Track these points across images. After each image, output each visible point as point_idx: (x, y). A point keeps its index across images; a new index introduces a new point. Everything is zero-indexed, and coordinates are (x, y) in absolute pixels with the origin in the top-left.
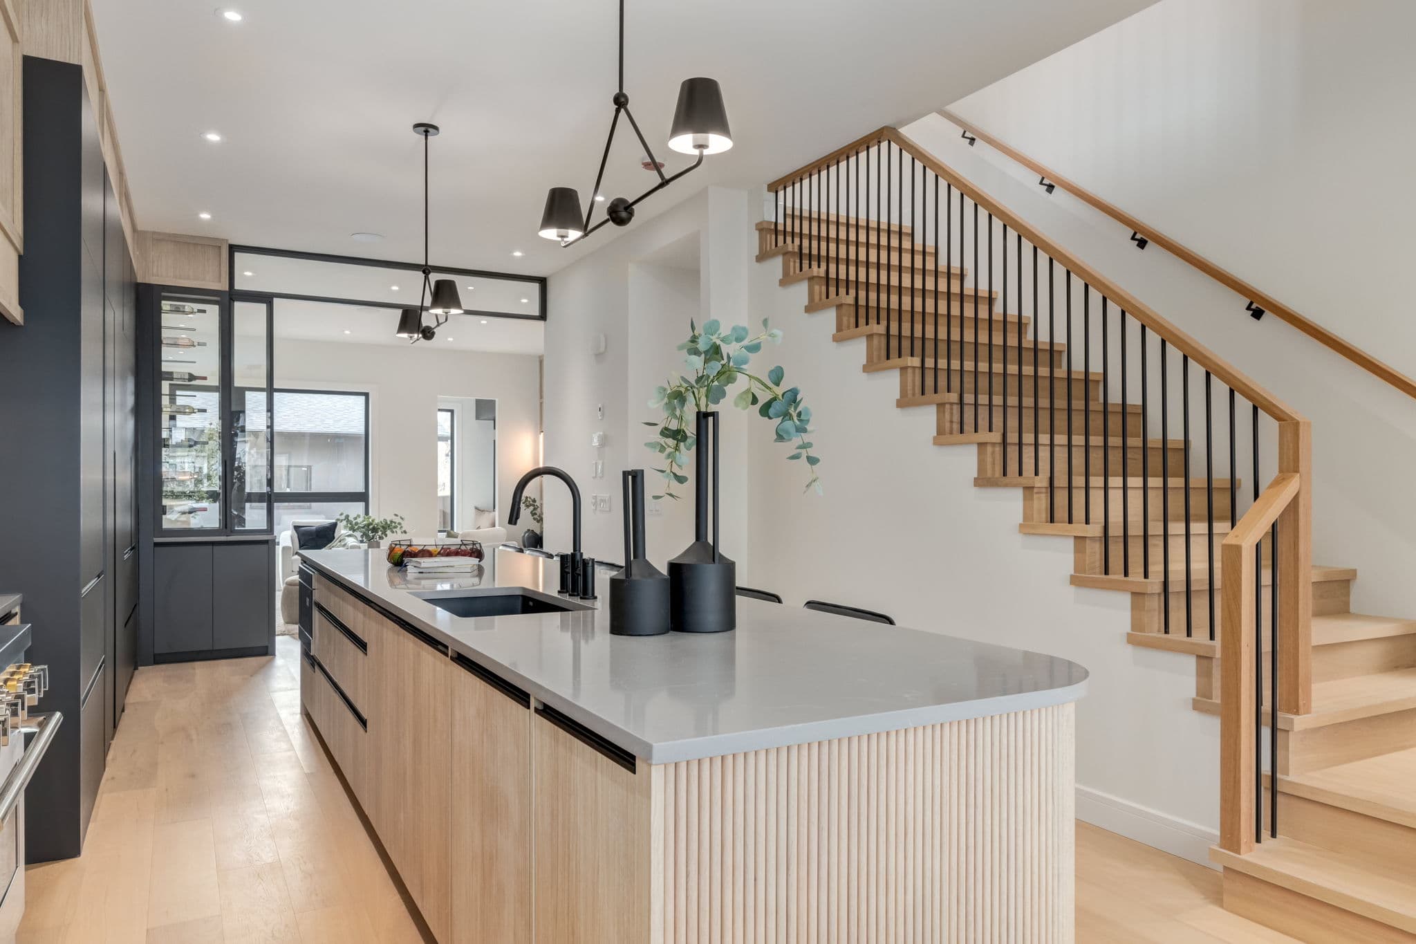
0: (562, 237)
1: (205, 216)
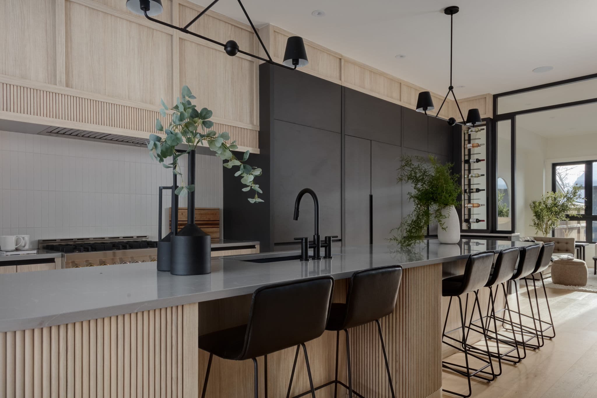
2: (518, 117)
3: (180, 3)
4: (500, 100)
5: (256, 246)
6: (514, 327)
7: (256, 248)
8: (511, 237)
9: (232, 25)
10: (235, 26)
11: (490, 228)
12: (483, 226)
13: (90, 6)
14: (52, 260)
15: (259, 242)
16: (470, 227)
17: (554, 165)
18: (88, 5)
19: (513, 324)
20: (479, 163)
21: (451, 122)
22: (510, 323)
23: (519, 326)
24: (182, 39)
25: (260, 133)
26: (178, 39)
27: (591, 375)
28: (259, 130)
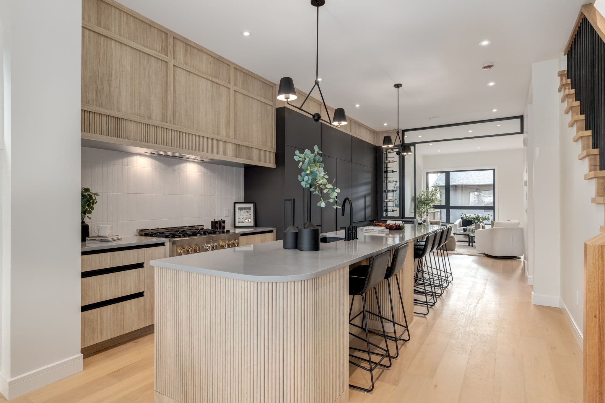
0: (340, 124)
1: (385, 124)
2: (417, 145)
3: (235, 67)
4: (406, 133)
5: (274, 231)
6: (434, 277)
7: (273, 232)
8: (414, 221)
9: (261, 81)
10: (263, 82)
11: (401, 216)
12: (397, 214)
13: (186, 69)
14: (163, 244)
15: (275, 228)
16: (387, 215)
17: (427, 173)
18: (185, 68)
19: (434, 275)
20: (394, 173)
21: (398, 153)
22: (427, 273)
23: (437, 276)
24: (236, 91)
25: (276, 154)
26: (233, 91)
27: (479, 300)
28: (276, 152)
